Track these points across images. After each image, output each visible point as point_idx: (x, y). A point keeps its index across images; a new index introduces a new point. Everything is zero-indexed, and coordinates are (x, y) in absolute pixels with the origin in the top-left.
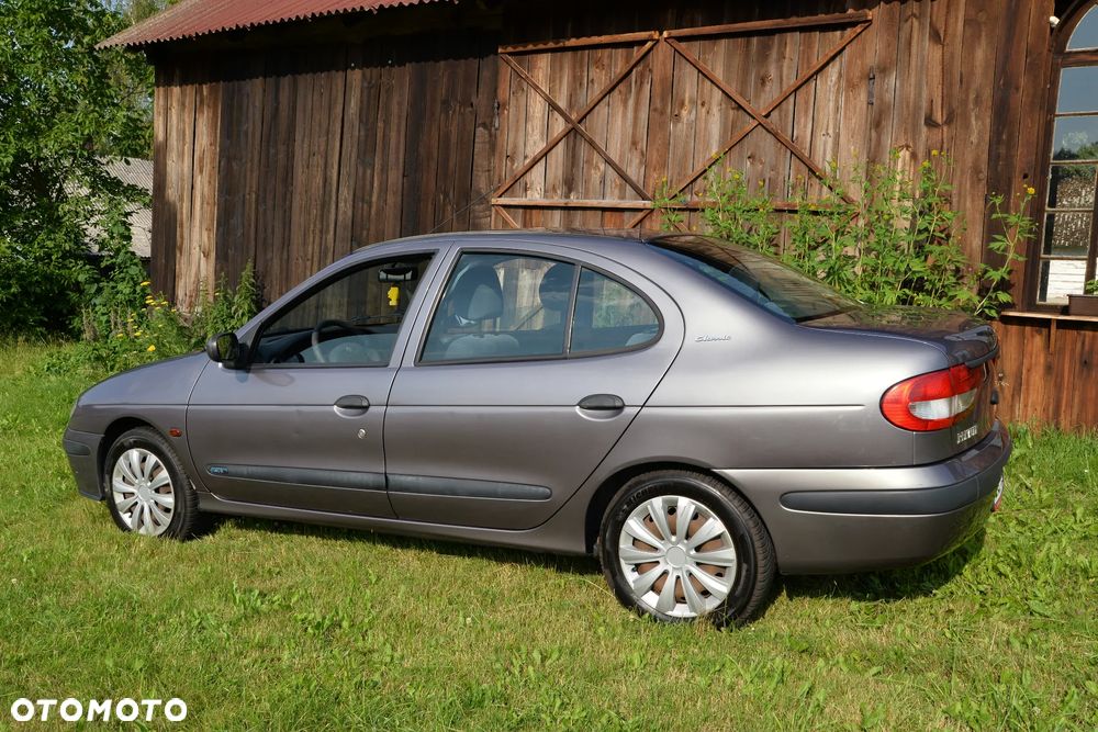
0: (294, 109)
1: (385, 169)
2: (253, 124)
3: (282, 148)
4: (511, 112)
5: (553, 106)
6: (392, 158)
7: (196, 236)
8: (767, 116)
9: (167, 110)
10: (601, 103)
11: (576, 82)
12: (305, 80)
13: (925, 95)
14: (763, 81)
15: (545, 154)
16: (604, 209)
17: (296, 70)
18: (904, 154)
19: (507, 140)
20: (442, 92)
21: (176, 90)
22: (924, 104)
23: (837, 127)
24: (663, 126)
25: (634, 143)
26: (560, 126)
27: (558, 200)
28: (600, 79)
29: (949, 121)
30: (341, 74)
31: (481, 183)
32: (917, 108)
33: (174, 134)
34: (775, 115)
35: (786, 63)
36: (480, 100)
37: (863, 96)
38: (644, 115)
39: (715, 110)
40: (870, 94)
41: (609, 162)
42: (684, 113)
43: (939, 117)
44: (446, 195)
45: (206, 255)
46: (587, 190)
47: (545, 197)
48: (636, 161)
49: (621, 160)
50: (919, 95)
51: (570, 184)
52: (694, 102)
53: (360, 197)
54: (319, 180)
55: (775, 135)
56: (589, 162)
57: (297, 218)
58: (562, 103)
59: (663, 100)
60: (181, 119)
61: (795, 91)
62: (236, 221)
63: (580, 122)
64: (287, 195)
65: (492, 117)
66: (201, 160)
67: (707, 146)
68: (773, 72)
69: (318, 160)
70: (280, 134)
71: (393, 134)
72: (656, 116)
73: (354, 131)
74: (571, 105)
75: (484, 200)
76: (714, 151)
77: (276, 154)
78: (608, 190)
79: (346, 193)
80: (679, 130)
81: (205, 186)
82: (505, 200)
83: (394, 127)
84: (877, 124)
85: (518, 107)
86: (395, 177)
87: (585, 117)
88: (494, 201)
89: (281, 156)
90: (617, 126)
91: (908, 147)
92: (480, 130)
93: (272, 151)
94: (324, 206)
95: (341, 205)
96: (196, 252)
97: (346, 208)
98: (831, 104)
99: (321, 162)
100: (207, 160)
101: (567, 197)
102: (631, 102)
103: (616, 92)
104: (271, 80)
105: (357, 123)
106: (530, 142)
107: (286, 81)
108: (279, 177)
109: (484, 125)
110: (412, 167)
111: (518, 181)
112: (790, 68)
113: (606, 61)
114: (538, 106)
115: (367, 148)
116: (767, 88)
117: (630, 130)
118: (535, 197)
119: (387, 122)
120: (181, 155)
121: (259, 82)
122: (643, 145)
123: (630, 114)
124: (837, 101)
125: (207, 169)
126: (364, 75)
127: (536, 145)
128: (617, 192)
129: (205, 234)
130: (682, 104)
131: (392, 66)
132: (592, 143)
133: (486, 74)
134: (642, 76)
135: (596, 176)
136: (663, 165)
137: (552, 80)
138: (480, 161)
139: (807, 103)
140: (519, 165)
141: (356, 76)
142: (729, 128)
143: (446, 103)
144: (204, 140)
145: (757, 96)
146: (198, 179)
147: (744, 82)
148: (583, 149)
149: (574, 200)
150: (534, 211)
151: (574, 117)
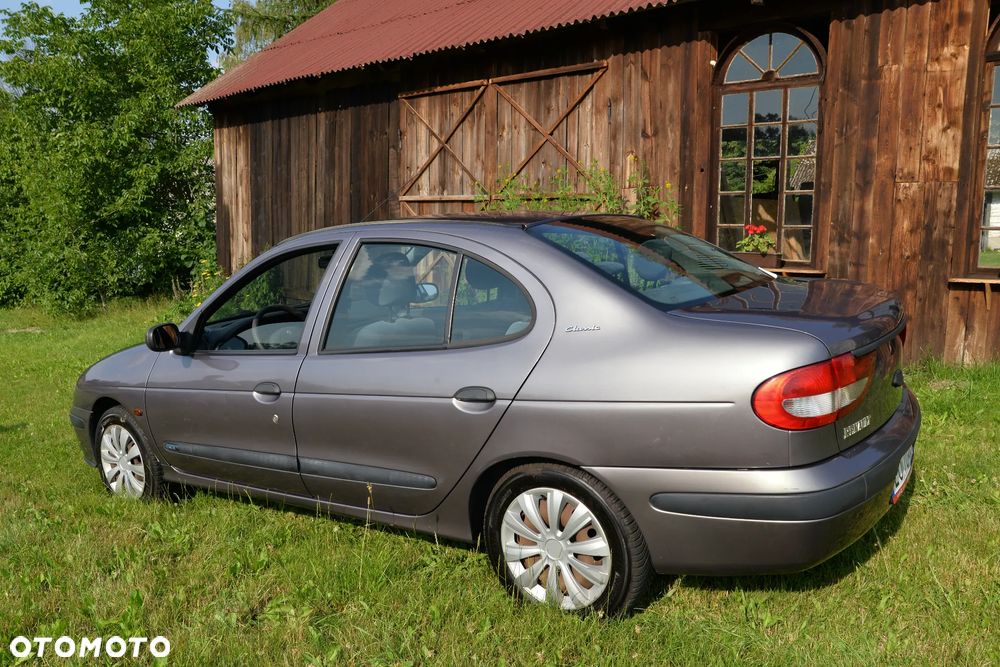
0: (289, 141)
1: (340, 178)
2: (267, 152)
3: (284, 166)
4: (407, 137)
5: (432, 133)
6: (344, 171)
7: (240, 227)
8: (551, 134)
9: (221, 144)
10: (459, 129)
11: (444, 115)
12: (294, 120)
13: (641, 117)
14: (549, 110)
15: (428, 165)
16: (463, 202)
17: (289, 115)
18: (630, 158)
19: (407, 156)
20: (369, 126)
21: (225, 130)
22: (641, 122)
23: (592, 140)
24: (493, 143)
25: (478, 156)
26: (436, 146)
27: (436, 197)
28: (456, 113)
29: (656, 134)
30: (313, 116)
31: (394, 186)
32: (637, 125)
33: (226, 160)
34: (556, 132)
35: (561, 97)
36: (390, 130)
37: (606, 118)
38: (482, 137)
39: (522, 131)
40: (610, 116)
41: (464, 169)
42: (505, 134)
43: (649, 131)
44: (375, 196)
45: (247, 240)
46: (453, 188)
47: (430, 194)
48: (480, 168)
49: (471, 168)
50: (637, 116)
51: (443, 185)
52: (510, 127)
53: (328, 197)
54: (305, 188)
55: (556, 147)
56: (453, 170)
57: (294, 214)
58: (436, 131)
59: (493, 126)
60: (229, 149)
61: (567, 116)
62: (261, 217)
63: (446, 142)
64: (288, 200)
65: (397, 141)
66: (241, 176)
67: (519, 157)
68: (554, 104)
69: (304, 174)
70: (283, 156)
71: (344, 156)
72: (489, 136)
73: (323, 153)
74: (441, 132)
75: (396, 197)
76: (523, 158)
77: (281, 170)
78: (465, 189)
79: (320, 196)
80: (503, 145)
81: (243, 193)
82: (407, 198)
83: (344, 151)
84: (614, 137)
85: (412, 133)
86: (346, 182)
87: (449, 139)
88: (401, 198)
89: (284, 172)
90: (468, 144)
91: (632, 152)
92: (391, 150)
93: (279, 169)
94: (309, 205)
95: (318, 203)
96: (241, 238)
97: (320, 205)
98: (589, 124)
99: (306, 175)
100: (244, 176)
101: (442, 194)
102: (475, 128)
103: (466, 122)
104: (276, 122)
105: (324, 148)
106: (420, 158)
107: (284, 121)
108: (284, 185)
109: (394, 147)
110: (356, 177)
111: (414, 184)
112: (562, 100)
113: (459, 101)
114: (423, 133)
115: (331, 164)
116: (551, 115)
117: (475, 148)
118: (424, 195)
119: (340, 147)
120: (230, 173)
121: (269, 122)
122: (483, 156)
123: (475, 136)
124: (592, 122)
125: (244, 181)
126: (326, 116)
127: (423, 159)
128: (470, 190)
129: (245, 226)
130: (504, 128)
131: (341, 109)
132: (453, 156)
133: (393, 112)
134: (480, 109)
135: (457, 178)
136: (495, 170)
137: (430, 115)
138: (392, 171)
139: (574, 124)
140: (414, 173)
141: (322, 116)
142: (531, 142)
143: (371, 132)
144: (242, 163)
145: (546, 121)
146: (240, 189)
147: (537, 113)
148: (449, 162)
149: (446, 196)
150: (425, 204)
151: (443, 139)
